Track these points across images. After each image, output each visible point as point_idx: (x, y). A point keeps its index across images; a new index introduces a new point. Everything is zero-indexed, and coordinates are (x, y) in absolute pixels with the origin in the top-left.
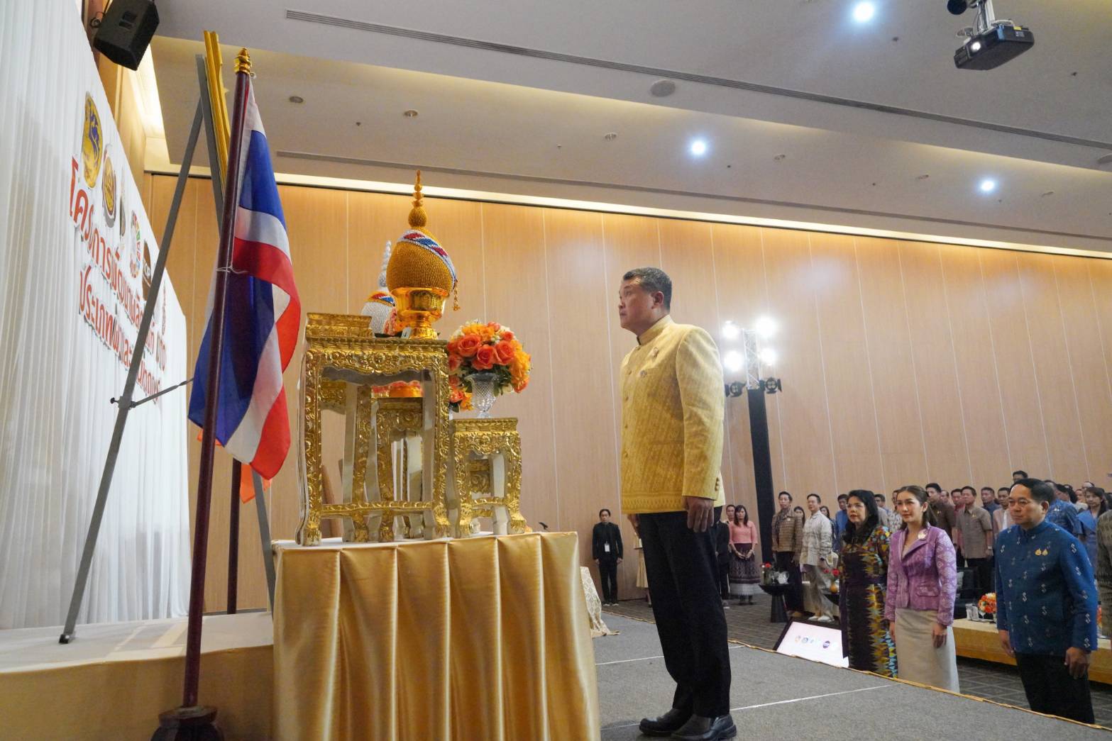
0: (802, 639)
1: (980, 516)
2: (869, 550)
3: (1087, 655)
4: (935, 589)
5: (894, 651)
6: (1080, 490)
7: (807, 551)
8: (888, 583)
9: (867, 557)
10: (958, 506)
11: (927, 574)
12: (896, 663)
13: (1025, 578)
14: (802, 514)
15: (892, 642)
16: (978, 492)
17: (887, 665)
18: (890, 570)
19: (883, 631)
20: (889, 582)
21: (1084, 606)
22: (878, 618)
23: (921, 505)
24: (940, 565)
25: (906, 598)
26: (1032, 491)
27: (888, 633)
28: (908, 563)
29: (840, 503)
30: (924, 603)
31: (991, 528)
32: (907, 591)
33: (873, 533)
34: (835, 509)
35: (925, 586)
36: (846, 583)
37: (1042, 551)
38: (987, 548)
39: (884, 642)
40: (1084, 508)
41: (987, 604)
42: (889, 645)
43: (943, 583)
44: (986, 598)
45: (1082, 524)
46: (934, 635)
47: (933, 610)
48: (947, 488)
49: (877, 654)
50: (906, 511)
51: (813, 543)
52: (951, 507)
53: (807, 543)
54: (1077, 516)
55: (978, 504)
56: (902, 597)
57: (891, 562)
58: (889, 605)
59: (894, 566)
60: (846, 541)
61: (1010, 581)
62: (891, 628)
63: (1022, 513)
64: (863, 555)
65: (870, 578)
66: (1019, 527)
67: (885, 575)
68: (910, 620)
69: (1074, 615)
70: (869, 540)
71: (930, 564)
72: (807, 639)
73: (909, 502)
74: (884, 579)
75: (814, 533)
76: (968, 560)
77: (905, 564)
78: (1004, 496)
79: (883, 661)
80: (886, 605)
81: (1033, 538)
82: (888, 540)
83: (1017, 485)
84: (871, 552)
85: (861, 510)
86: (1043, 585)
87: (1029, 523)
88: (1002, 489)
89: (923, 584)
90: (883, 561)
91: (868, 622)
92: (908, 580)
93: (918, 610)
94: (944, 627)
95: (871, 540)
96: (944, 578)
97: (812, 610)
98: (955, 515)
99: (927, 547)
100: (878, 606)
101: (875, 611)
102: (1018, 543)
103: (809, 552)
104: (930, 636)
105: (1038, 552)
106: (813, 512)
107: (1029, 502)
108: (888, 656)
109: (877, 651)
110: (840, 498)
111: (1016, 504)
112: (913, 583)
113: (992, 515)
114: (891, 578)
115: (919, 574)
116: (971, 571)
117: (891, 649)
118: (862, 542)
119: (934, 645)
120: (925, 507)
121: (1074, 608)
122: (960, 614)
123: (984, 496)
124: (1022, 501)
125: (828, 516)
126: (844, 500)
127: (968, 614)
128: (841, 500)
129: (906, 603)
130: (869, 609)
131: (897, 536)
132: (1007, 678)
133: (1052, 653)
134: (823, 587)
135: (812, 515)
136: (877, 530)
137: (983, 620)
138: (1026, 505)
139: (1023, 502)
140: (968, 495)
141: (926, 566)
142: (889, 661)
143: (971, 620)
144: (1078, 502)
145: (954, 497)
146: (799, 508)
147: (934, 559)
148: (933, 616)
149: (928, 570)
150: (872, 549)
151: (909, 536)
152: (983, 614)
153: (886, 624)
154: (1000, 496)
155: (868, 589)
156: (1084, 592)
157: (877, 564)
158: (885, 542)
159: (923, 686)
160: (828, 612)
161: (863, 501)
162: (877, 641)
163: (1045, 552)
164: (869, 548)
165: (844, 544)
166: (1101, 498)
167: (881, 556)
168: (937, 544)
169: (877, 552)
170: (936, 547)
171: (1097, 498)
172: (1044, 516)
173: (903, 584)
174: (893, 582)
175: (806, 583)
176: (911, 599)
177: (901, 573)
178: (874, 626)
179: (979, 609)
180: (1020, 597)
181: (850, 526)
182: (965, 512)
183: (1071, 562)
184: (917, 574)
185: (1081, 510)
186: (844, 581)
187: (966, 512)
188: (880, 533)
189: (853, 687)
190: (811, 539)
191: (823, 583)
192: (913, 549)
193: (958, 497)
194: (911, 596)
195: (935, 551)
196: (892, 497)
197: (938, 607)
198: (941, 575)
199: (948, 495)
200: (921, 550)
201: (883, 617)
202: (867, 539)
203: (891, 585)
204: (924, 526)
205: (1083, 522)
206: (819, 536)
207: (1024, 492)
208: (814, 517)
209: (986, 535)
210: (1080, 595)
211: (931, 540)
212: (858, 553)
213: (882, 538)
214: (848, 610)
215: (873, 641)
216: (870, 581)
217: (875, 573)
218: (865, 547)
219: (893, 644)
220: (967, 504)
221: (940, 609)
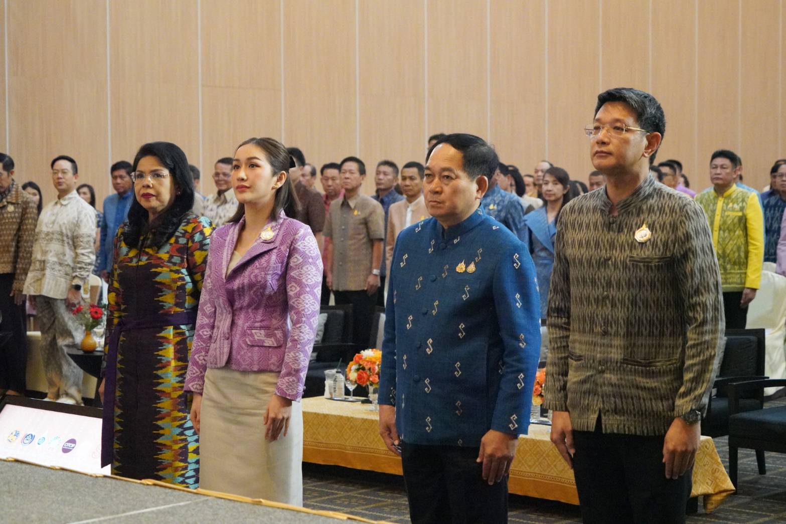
0: (21, 436)
1: (367, 211)
2: (169, 261)
3: (511, 442)
4: (279, 334)
5: (196, 451)
6: (530, 176)
7: (43, 269)
8: (199, 321)
9: (165, 275)
10: (331, 195)
11: (266, 306)
12: (197, 471)
13: (434, 312)
14: (38, 197)
15: (195, 434)
16: (371, 169)
17: (183, 475)
18: (204, 297)
19: (181, 414)
20: (201, 320)
21: (519, 360)
22: (175, 389)
23: (274, 174)
24: (292, 290)
25: (226, 350)
26: (465, 157)
27: (189, 416)
28: (237, 284)
29: (114, 178)
30: (256, 358)
31: (383, 237)
32: (229, 337)
33: (181, 228)
34: (106, 190)
35: (261, 328)
36: (119, 324)
37: (467, 265)
38: (370, 272)
39: (182, 434)
40: (535, 206)
41: (361, 368)
42: (189, 439)
43: (295, 323)
44: (361, 358)
45: (530, 232)
46: (267, 418)
47: (271, 371)
48: (315, 158)
49: (166, 456)
50: (243, 180)
51: (57, 255)
52: (318, 194)
53: (45, 253)
54: (526, 217)
55: (367, 191)
56: (219, 349)
57: (208, 284)
58: (196, 363)
59: (211, 292)
60: (126, 244)
61: (411, 318)
62: (194, 406)
63: (443, 197)
64: (159, 270)
65: (167, 314)
66: (435, 222)
67: (194, 310)
68: (229, 391)
69: (502, 376)
70: (173, 240)
71: (276, 288)
72: (33, 437)
73: (252, 165)
74: (191, 317)
75: (61, 234)
76: (337, 293)
77: (229, 286)
78: (411, 178)
79: (176, 469)
80: (190, 364)
81: (455, 241)
82: (208, 241)
83: (440, 146)
84: (175, 264)
85: (161, 184)
86: (462, 326)
87: (452, 214)
88: (409, 165)
89: (257, 325)
90: (194, 282)
91: (157, 396)
92: (234, 315)
93: (245, 372)
94: (287, 402)
95: (177, 242)
96: (298, 313)
97: (43, 388)
98: (323, 211)
99: (274, 256)
100: (177, 368)
101: (170, 378)
102: (430, 250)
103: (48, 272)
104: (261, 419)
105: (461, 267)
106: (63, 193)
107: (457, 177)
108: (185, 460)
109: (165, 450)
110: (115, 168)
111: (437, 179)
112: (240, 322)
113: (386, 213)
114: (204, 314)
115: (255, 305)
116: (340, 312)
117: (192, 447)
118: (159, 246)
119: (267, 434)
120: (280, 179)
121: (503, 364)
122: (314, 388)
123: (381, 176)
124: (446, 173)
125: (92, 202)
126: (122, 172)
127: (327, 388)
128: (117, 173)
129: (225, 358)
130: (159, 373)
131: (223, 235)
132: (379, 496)
133: (460, 442)
134: (68, 341)
135: (59, 197)
136: (188, 223)
137: (351, 398)
138: (454, 182)
139: (448, 177)
140: (351, 172)
141: (268, 291)
142: (186, 468)
143: (331, 399)
144: (526, 196)
145: (325, 179)
146: (31, 185)
147: (284, 277)
148: (270, 384)
149: (270, 297)
150: (176, 259)
151: (246, 234)
152: (351, 388)
153: (186, 400)
154: (404, 178)
155: (161, 334)
156: (522, 336)
157: (182, 287)
158: (202, 246)
159: (249, 499)
160: (73, 391)
161: (166, 165)
162: (169, 430)
163: (472, 268)
164: (171, 257)
165: (124, 248)
166: (565, 188)
167: (191, 274)
168: (292, 251)
169: (186, 265)
170: (289, 257)
171: (560, 186)
172: (478, 201)
173: (224, 323)
174: (206, 321)
175: (34, 334)
176: (234, 353)
177: (222, 301)
178: (165, 405)
179: (347, 379)
180: (423, 346)
181: (138, 214)
182: (343, 204)
183: (509, 285)
184: (249, 306)
185: (530, 208)
186: (116, 321)
187: (345, 204)
188: (194, 229)
189: (122, 507)
190: (55, 247)
191: (68, 333)
192: (248, 258)
193: (333, 179)
194: (235, 345)
195: (288, 263)
196: (214, 172)
197: (280, 366)
198: (293, 307)
199: (313, 173)
200: (263, 260)
201: (182, 387)
202: (169, 238)
203: (202, 327)
204: (273, 217)
205: (532, 229)
206: (74, 241)
207: (451, 159)
208: (64, 203)
209: (372, 246)
210: (515, 343)
211: (282, 244)
212: (149, 266)
213: (197, 237)
214: (120, 375)
215: (161, 432)
216: (165, 320)
217: (177, 305)
218: (163, 255)
219: (196, 437)
220: (347, 190)
221: (284, 371)
